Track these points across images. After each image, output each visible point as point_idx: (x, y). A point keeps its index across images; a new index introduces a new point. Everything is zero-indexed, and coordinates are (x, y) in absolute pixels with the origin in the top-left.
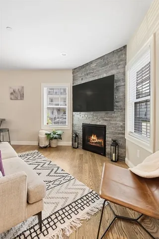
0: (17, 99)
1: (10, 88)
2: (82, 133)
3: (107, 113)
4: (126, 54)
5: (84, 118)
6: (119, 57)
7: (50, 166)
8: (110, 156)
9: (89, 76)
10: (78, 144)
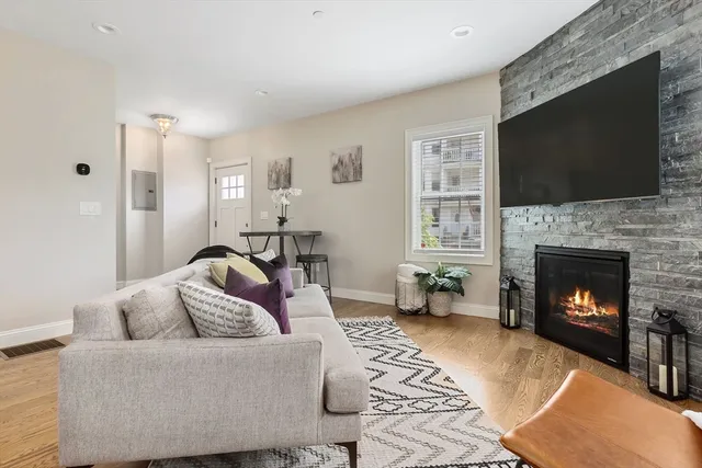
0: (345, 180)
1: (332, 154)
2: (533, 279)
3: (631, 206)
5: (543, 227)
7: (416, 361)
8: (644, 373)
9: (555, 81)
10: (520, 314)
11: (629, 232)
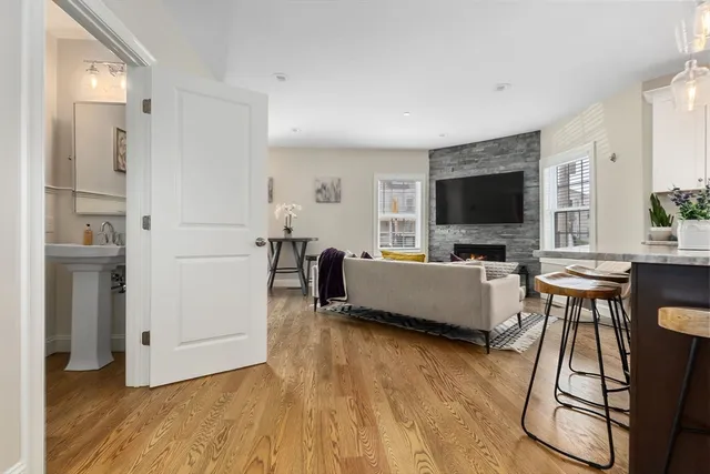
0: (328, 201)
1: (317, 180)
3: (507, 227)
4: (539, 143)
5: (459, 235)
6: (528, 145)
9: (465, 167)
11: (504, 237)
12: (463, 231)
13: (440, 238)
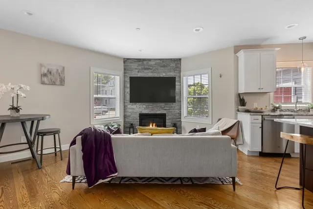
1: (41, 66)
2: (138, 123)
3: (166, 104)
9: (146, 71)
11: (165, 110)
12: (145, 106)
13: (131, 111)
